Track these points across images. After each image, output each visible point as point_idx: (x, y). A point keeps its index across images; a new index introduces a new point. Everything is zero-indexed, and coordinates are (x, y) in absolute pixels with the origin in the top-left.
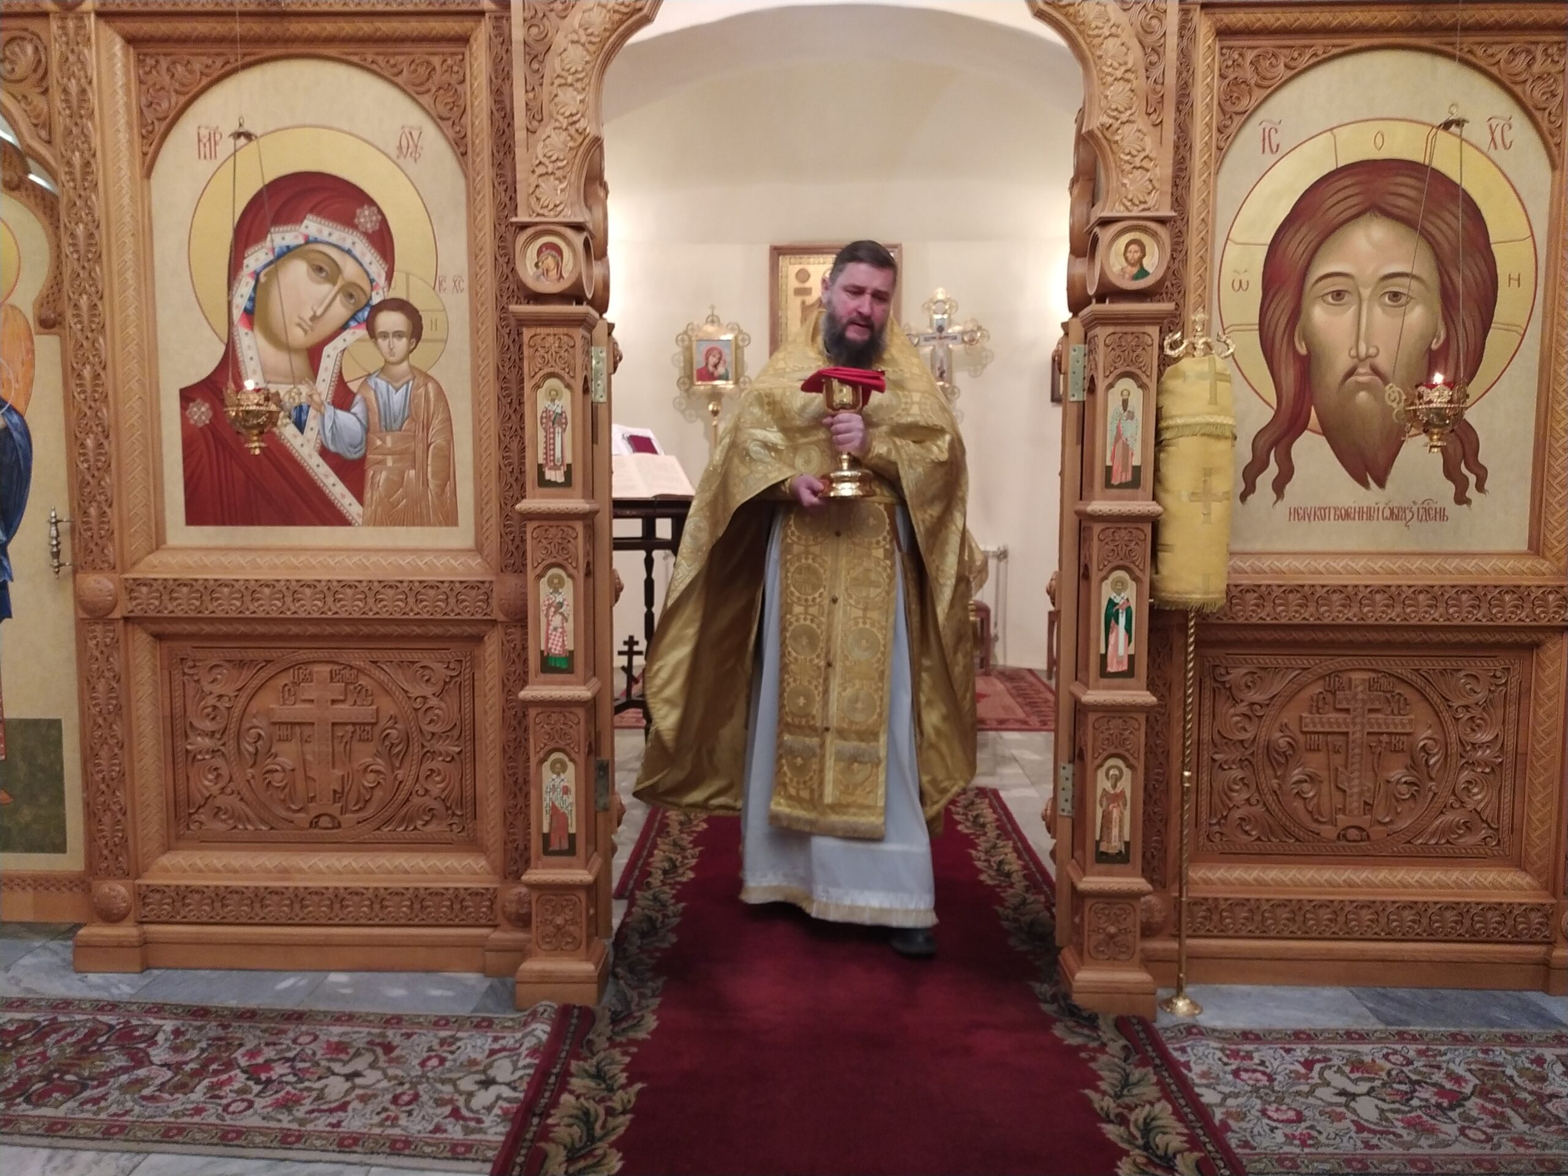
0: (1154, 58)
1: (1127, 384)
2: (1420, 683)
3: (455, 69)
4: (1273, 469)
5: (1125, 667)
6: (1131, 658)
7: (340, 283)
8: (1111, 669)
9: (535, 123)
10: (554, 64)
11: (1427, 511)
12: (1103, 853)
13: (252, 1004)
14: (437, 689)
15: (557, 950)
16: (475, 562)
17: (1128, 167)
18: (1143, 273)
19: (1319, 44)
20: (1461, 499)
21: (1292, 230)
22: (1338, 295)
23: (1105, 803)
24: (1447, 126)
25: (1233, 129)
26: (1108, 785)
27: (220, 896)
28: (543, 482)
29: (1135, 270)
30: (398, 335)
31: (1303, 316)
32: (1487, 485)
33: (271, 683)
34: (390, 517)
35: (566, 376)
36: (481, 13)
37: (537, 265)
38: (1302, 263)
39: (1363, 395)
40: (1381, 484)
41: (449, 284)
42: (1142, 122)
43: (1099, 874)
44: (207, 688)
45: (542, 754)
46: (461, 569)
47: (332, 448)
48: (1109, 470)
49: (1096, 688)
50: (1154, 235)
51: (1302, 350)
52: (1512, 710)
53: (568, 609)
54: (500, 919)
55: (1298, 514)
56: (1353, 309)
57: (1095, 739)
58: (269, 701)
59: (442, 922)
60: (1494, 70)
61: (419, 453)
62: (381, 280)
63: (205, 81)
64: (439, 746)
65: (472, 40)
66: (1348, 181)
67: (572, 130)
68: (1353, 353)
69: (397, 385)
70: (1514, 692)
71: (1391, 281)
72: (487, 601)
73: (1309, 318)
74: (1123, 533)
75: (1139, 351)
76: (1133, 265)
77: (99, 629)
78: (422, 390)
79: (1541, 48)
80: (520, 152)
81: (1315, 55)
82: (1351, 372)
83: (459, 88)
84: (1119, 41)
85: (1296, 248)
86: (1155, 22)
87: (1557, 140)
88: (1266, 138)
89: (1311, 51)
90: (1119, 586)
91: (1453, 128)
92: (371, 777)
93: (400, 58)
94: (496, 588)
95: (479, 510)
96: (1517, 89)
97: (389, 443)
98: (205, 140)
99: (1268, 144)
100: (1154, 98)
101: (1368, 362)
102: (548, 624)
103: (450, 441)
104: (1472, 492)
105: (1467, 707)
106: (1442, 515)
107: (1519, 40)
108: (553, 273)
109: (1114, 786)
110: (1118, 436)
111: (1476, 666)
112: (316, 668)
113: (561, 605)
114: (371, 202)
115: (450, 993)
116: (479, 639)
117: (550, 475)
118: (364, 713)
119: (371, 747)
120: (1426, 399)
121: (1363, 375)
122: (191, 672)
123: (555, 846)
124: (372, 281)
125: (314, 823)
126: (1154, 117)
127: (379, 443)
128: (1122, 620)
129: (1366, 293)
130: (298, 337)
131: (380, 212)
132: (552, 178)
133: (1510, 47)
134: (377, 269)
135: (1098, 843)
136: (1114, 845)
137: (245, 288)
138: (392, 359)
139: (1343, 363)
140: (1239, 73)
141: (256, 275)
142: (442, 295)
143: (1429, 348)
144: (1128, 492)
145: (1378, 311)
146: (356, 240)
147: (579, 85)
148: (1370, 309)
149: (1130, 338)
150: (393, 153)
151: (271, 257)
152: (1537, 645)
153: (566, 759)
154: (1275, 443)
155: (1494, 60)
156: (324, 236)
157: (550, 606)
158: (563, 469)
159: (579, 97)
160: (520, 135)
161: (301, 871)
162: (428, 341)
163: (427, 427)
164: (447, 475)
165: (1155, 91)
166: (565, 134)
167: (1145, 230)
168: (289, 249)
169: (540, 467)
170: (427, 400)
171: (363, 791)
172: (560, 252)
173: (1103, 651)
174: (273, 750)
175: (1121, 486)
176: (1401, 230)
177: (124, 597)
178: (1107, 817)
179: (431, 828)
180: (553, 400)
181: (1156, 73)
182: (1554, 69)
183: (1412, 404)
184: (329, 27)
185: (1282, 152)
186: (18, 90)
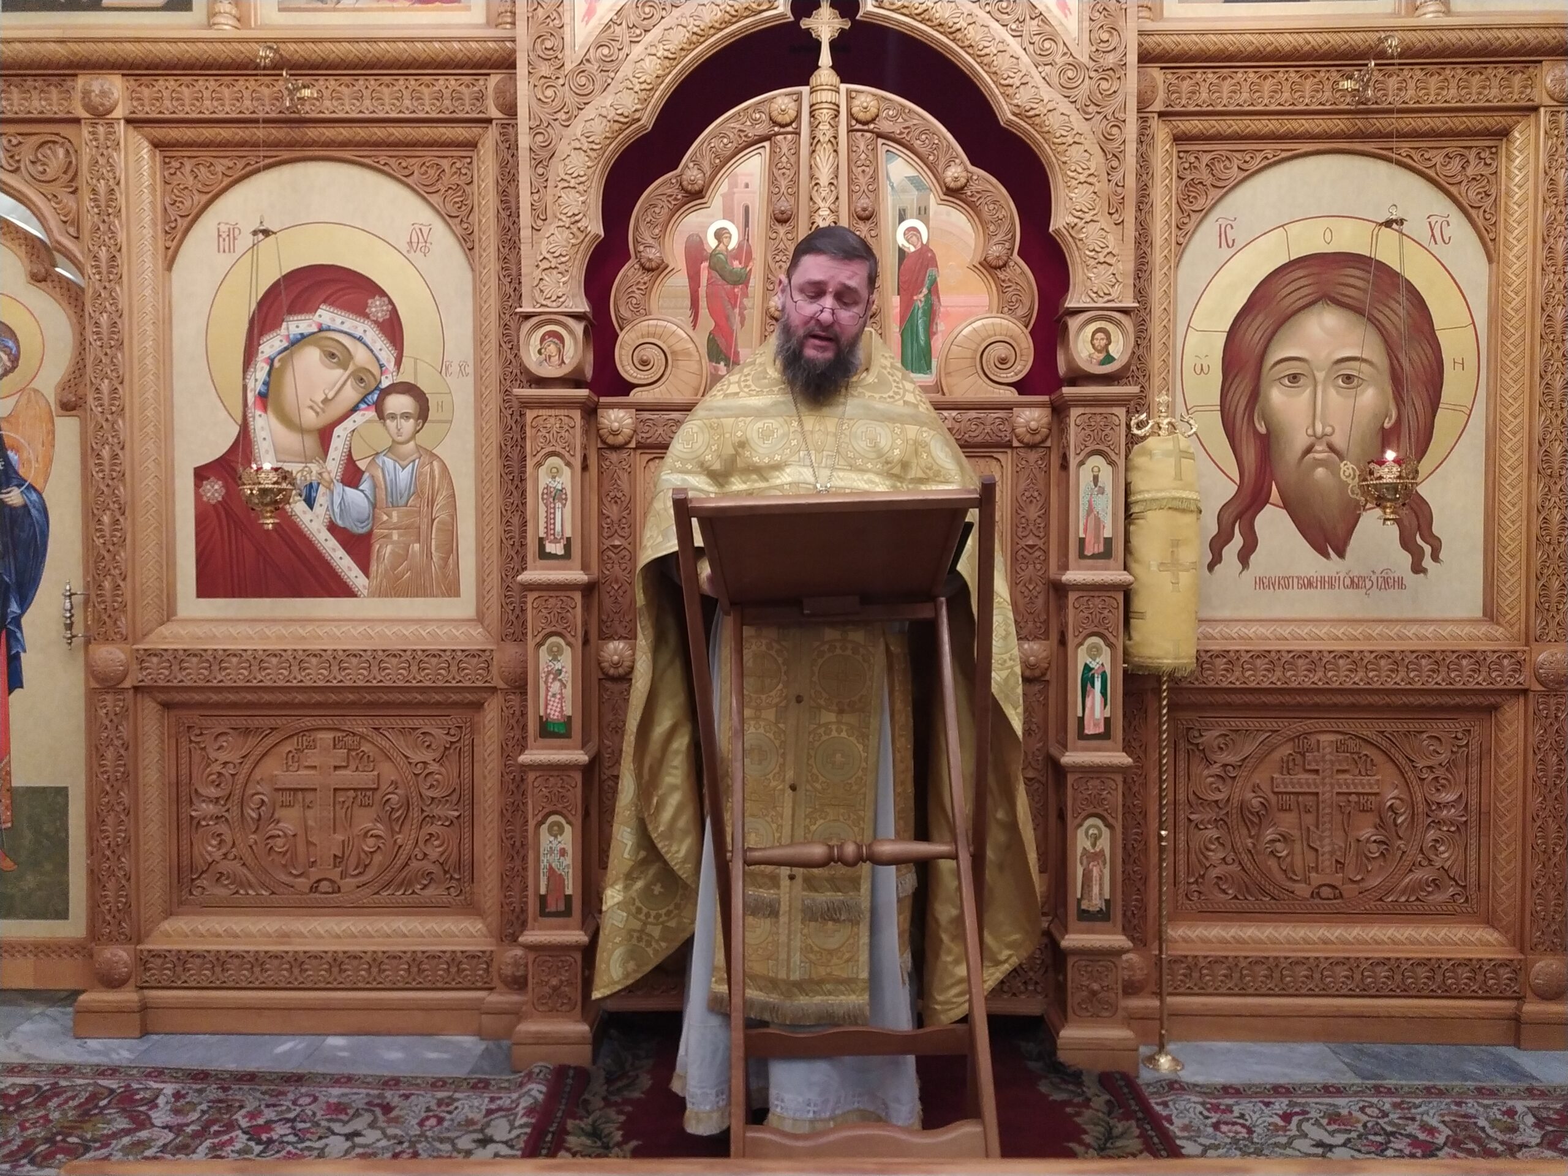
0: (1115, 163)
1: (1097, 461)
2: (1385, 744)
3: (464, 171)
4: (1238, 541)
5: (1101, 730)
6: (1107, 721)
7: (351, 368)
8: (1089, 730)
9: (540, 222)
10: (557, 169)
11: (1386, 580)
12: (1084, 911)
13: (251, 1067)
14: (437, 755)
15: (552, 1012)
16: (477, 631)
17: (1092, 262)
18: (1109, 359)
19: (1269, 148)
20: (1418, 568)
21: (1249, 319)
22: (1294, 378)
23: (1085, 862)
24: (1388, 224)
25: (1191, 226)
26: (1088, 845)
27: (221, 961)
28: (543, 555)
29: (1102, 356)
30: (406, 416)
31: (1260, 399)
32: (1442, 555)
33: (274, 750)
34: (395, 588)
35: (567, 455)
36: (489, 121)
37: (540, 352)
38: (1258, 349)
39: (1320, 472)
40: (1341, 554)
41: (455, 368)
42: (1104, 222)
43: (1082, 932)
44: (213, 755)
45: (539, 818)
46: (462, 637)
47: (340, 523)
48: (1082, 541)
49: (1075, 750)
50: (1118, 324)
51: (1262, 430)
52: (1474, 770)
53: (567, 676)
54: (496, 982)
55: (1262, 583)
56: (1308, 392)
57: (1074, 799)
58: (273, 769)
59: (439, 985)
60: (1431, 172)
61: (424, 527)
62: (391, 366)
63: (227, 181)
64: (438, 811)
65: (479, 145)
66: (1300, 273)
67: (574, 229)
68: (1310, 432)
69: (404, 463)
70: (1475, 752)
71: (1343, 365)
72: (488, 669)
73: (1267, 399)
74: (1097, 601)
75: (1108, 430)
76: (1099, 351)
77: (109, 698)
78: (427, 468)
79: (1474, 151)
80: (525, 249)
81: (1266, 158)
82: (1309, 450)
83: (467, 188)
84: (1082, 148)
85: (1253, 335)
86: (1115, 130)
87: (1492, 236)
88: (1222, 234)
89: (1261, 155)
90: (1094, 652)
91: (1395, 226)
92: (371, 841)
93: (413, 161)
94: (496, 655)
95: (481, 581)
96: (1453, 190)
97: (395, 519)
98: (224, 235)
99: (1225, 239)
100: (1115, 200)
101: (1325, 439)
102: (547, 691)
103: (453, 516)
104: (1427, 562)
105: (1431, 768)
106: (1400, 584)
107: (1453, 145)
108: (555, 360)
109: (1094, 845)
110: (1090, 510)
111: (1439, 727)
112: (320, 735)
113: (559, 672)
114: (382, 293)
115: (445, 1056)
116: (479, 706)
117: (550, 548)
118: (364, 778)
119: (372, 812)
120: (1376, 475)
121: (1321, 453)
122: (198, 739)
123: (552, 908)
124: (381, 366)
125: (314, 889)
126: (1115, 216)
127: (385, 518)
128: (1098, 684)
129: (1320, 376)
130: (310, 418)
131: (391, 302)
132: (555, 272)
133: (1445, 151)
134: (387, 355)
135: (1079, 901)
136: (1095, 903)
137: (260, 371)
138: (400, 439)
139: (1301, 441)
140: (1195, 175)
141: (271, 361)
142: (448, 379)
143: (1382, 428)
144: (1101, 562)
145: (1332, 392)
146: (367, 327)
147: (581, 188)
148: (1324, 391)
149: (1099, 418)
150: (404, 248)
151: (285, 344)
152: (1494, 708)
153: (563, 821)
154: (1239, 516)
155: (1430, 164)
156: (337, 325)
157: (549, 673)
158: (564, 542)
159: (582, 199)
160: (526, 233)
161: (301, 935)
162: (433, 422)
163: (432, 503)
164: (450, 548)
165: (1116, 194)
166: (568, 231)
167: (1110, 320)
168: (303, 336)
169: (541, 540)
170: (433, 478)
171: (363, 855)
172: (561, 339)
173: (1080, 714)
174: (276, 816)
175: (1094, 557)
176: (1352, 316)
177: (135, 667)
178: (1087, 876)
179: (428, 892)
180: (554, 477)
181: (1117, 177)
182: (1486, 171)
183: (1365, 480)
184: (345, 132)
185: (1237, 246)
186: (48, 189)
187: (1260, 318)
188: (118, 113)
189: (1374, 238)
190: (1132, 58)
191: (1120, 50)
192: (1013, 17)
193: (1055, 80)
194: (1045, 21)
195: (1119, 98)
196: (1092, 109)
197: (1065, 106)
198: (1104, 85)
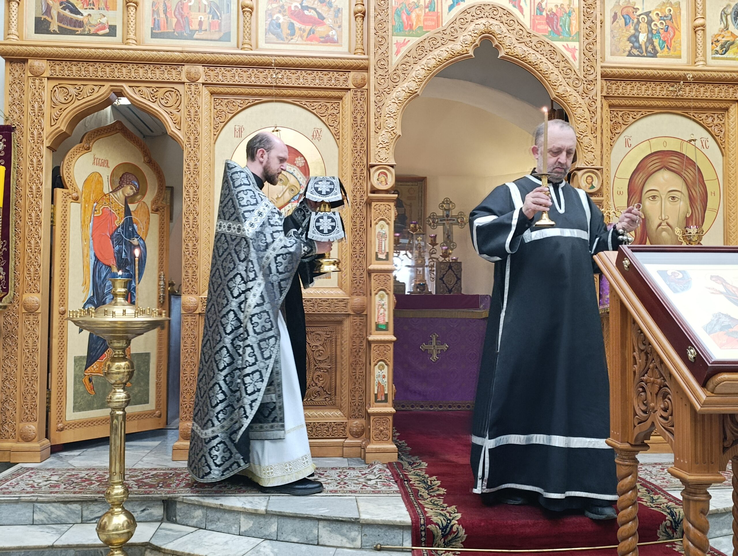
0: (593, 115)
3: (336, 108)
7: (288, 185)
9: (378, 130)
10: (385, 110)
14: (321, 343)
15: (381, 441)
17: (586, 151)
18: (593, 187)
19: (643, 111)
21: (637, 174)
22: (654, 197)
24: (690, 141)
25: (615, 139)
28: (378, 259)
29: (590, 186)
36: (350, 89)
37: (378, 180)
38: (641, 185)
42: (590, 136)
46: (335, 294)
51: (643, 216)
53: (386, 307)
54: (348, 435)
56: (659, 202)
59: (325, 436)
60: (701, 122)
62: (304, 184)
63: (240, 109)
64: (322, 365)
65: (344, 98)
66: (655, 158)
67: (392, 132)
68: (660, 218)
71: (671, 193)
72: (346, 306)
73: (644, 205)
76: (589, 184)
77: (189, 318)
79: (716, 115)
80: (372, 140)
81: (642, 114)
82: (660, 225)
83: (338, 115)
84: (581, 109)
85: (639, 180)
86: (593, 103)
87: (723, 146)
88: (626, 142)
89: (640, 113)
91: (693, 142)
93: (315, 104)
94: (349, 301)
96: (710, 129)
98: (237, 131)
100: (594, 128)
101: (665, 221)
102: (379, 312)
107: (709, 113)
113: (383, 305)
115: (334, 462)
116: (340, 322)
117: (380, 256)
120: (689, 232)
121: (664, 226)
123: (379, 399)
124: (300, 185)
126: (594, 134)
129: (663, 197)
131: (305, 159)
132: (384, 149)
133: (706, 115)
134: (303, 180)
139: (657, 222)
143: (686, 217)
145: (668, 203)
146: (295, 169)
147: (395, 117)
148: (665, 202)
150: (311, 138)
153: (385, 364)
155: (700, 119)
157: (379, 305)
158: (385, 254)
159: (395, 121)
160: (372, 133)
165: (594, 126)
166: (389, 133)
169: (376, 253)
172: (386, 175)
176: (674, 174)
177: (200, 305)
179: (316, 400)
180: (382, 229)
181: (594, 120)
184: (291, 92)
185: (632, 147)
186: (168, 110)
187: (641, 174)
188: (201, 81)
189: (681, 146)
190: (599, 77)
191: (594, 74)
192: (556, 60)
193: (571, 84)
194: (568, 62)
195: (594, 91)
196: (584, 95)
197: (575, 94)
198: (589, 86)
